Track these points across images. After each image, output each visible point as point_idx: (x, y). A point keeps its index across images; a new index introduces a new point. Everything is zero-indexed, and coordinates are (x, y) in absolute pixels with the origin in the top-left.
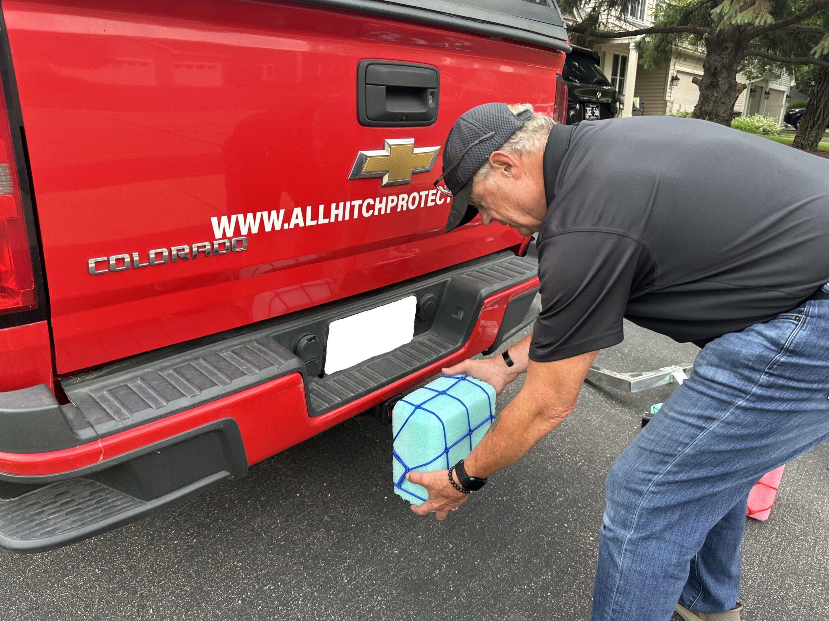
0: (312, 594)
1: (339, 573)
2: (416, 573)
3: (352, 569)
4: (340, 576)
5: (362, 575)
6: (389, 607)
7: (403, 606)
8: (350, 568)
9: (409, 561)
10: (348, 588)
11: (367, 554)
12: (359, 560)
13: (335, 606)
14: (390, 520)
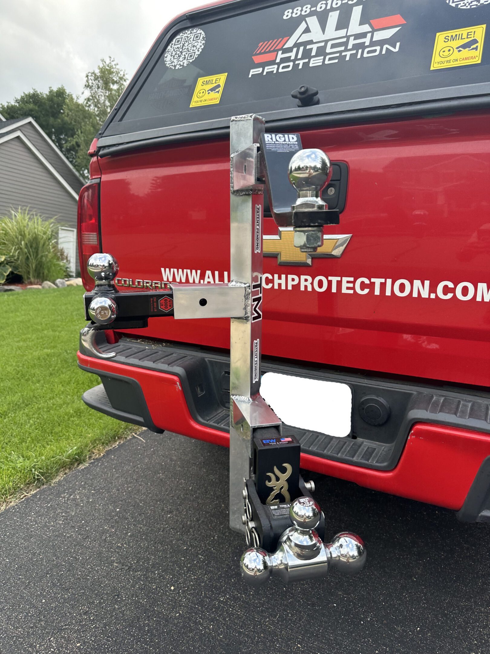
0: (203, 582)
1: (228, 593)
2: (251, 650)
3: (236, 600)
4: (226, 594)
5: (232, 609)
6: (204, 636)
7: (209, 647)
8: (235, 599)
9: (262, 642)
10: (215, 603)
11: (256, 607)
12: (247, 603)
13: (195, 598)
14: (308, 615)
